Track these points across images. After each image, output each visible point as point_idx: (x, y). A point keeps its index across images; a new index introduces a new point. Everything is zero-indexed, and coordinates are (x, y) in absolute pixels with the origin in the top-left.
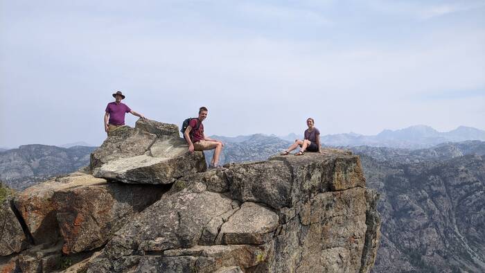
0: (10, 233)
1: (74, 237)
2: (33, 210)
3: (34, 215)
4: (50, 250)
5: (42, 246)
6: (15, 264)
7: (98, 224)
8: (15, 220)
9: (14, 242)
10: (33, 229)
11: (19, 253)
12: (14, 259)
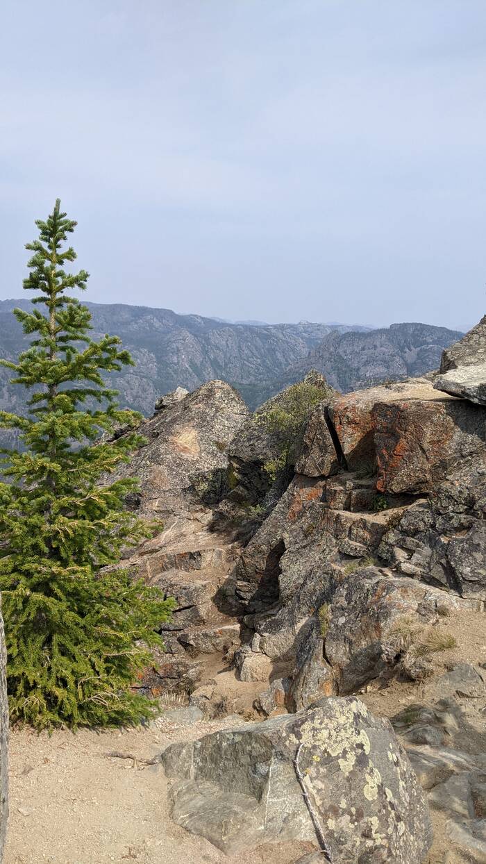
0: (320, 449)
1: (393, 470)
2: (349, 423)
3: (350, 430)
4: (363, 482)
5: (354, 474)
6: (322, 491)
7: (428, 459)
8: (327, 433)
9: (323, 462)
10: (347, 449)
11: (328, 477)
12: (322, 483)
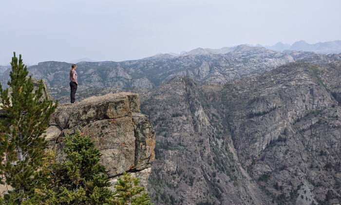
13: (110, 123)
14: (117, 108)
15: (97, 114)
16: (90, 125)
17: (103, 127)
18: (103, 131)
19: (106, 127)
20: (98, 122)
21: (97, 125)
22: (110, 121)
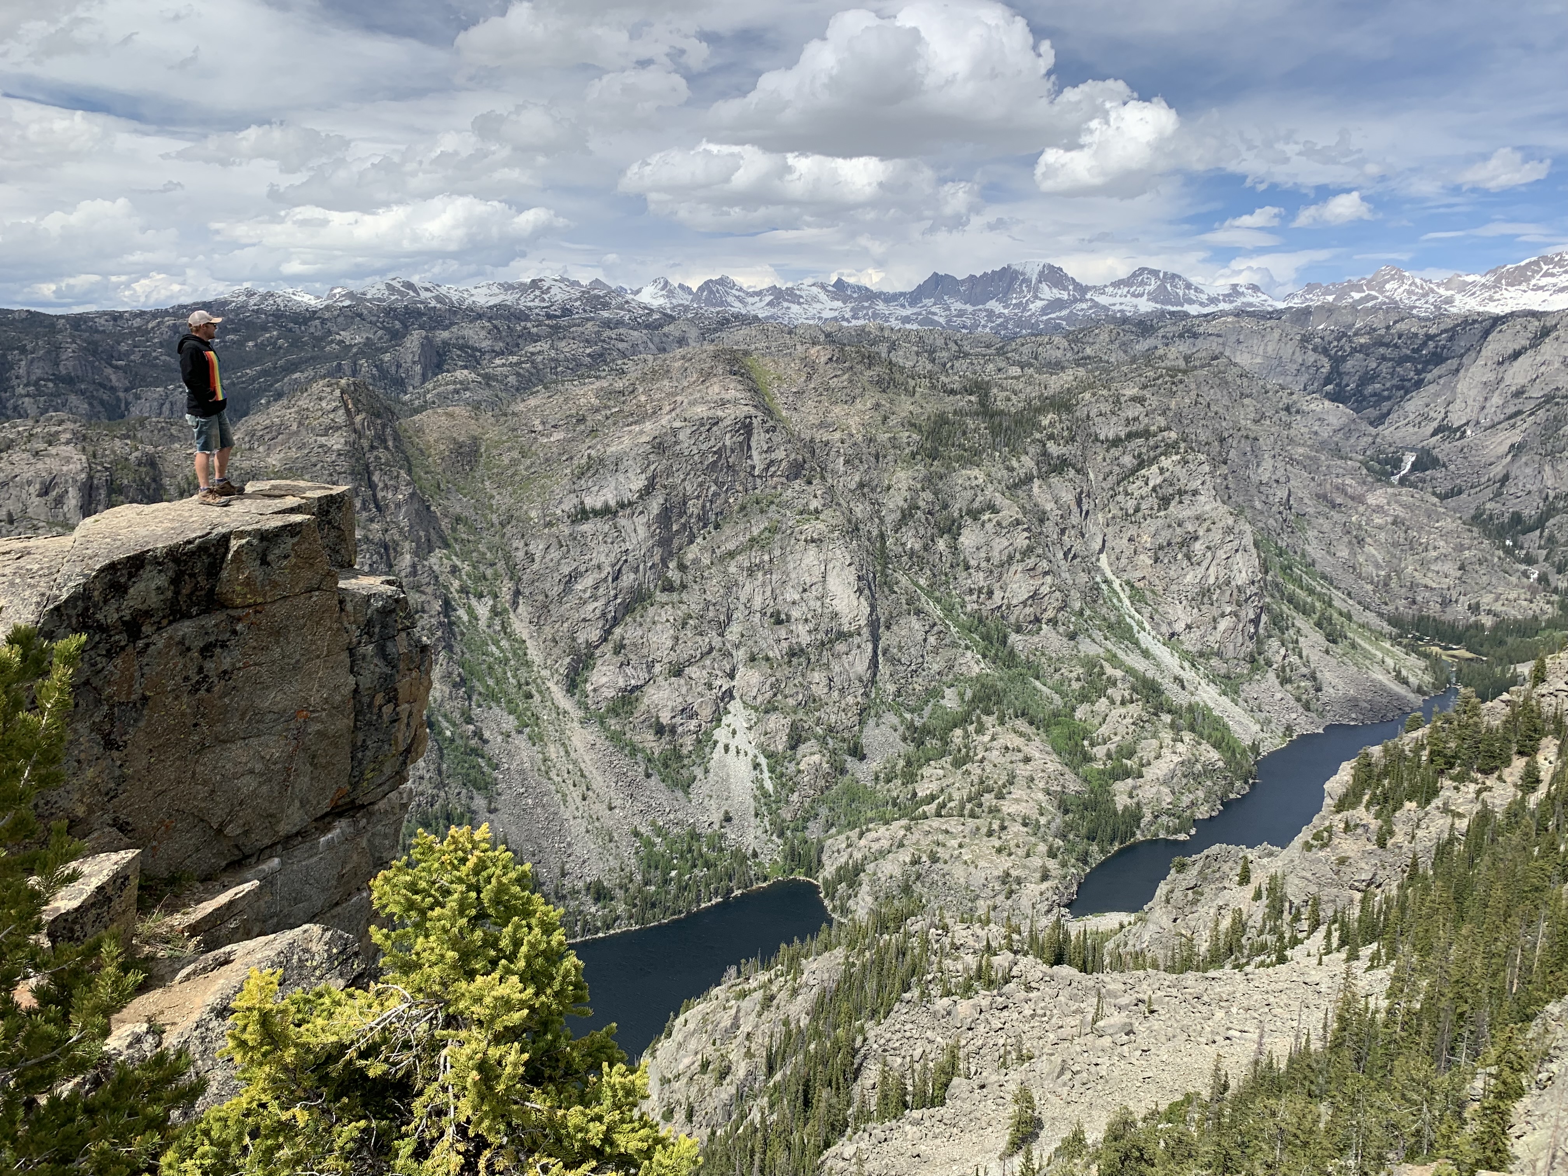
13: (239, 627)
14: (271, 557)
15: (177, 593)
16: (147, 645)
17: (207, 651)
18: (209, 665)
19: (224, 646)
20: (186, 628)
21: (181, 642)
22: (239, 619)
